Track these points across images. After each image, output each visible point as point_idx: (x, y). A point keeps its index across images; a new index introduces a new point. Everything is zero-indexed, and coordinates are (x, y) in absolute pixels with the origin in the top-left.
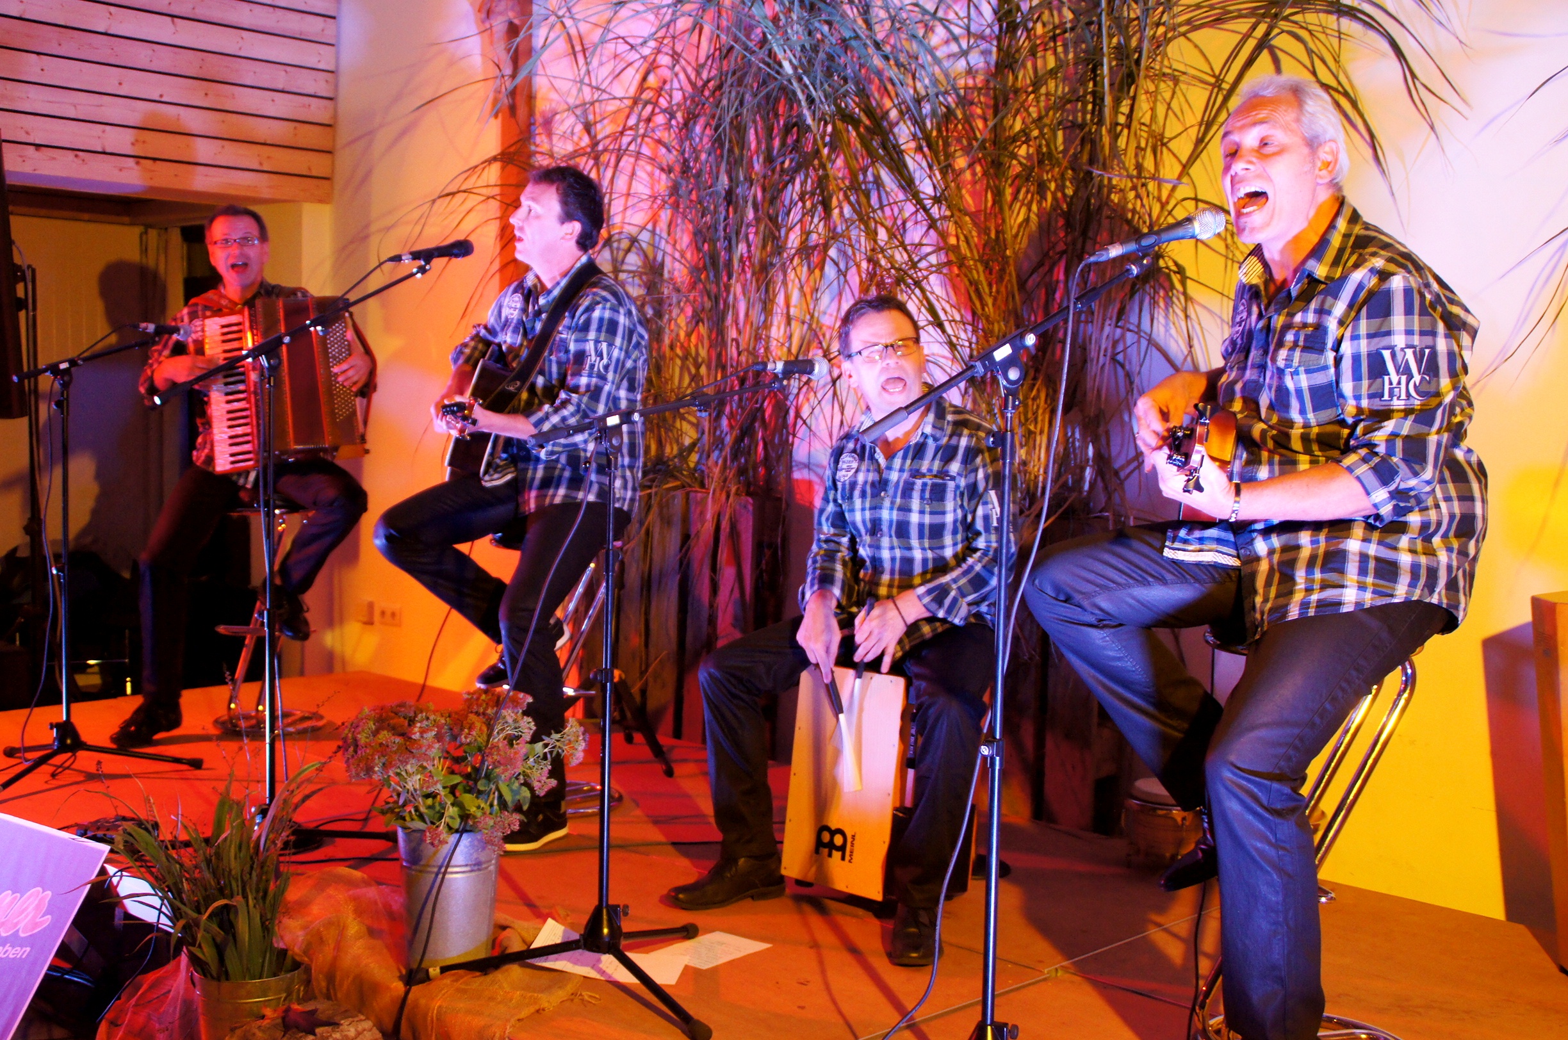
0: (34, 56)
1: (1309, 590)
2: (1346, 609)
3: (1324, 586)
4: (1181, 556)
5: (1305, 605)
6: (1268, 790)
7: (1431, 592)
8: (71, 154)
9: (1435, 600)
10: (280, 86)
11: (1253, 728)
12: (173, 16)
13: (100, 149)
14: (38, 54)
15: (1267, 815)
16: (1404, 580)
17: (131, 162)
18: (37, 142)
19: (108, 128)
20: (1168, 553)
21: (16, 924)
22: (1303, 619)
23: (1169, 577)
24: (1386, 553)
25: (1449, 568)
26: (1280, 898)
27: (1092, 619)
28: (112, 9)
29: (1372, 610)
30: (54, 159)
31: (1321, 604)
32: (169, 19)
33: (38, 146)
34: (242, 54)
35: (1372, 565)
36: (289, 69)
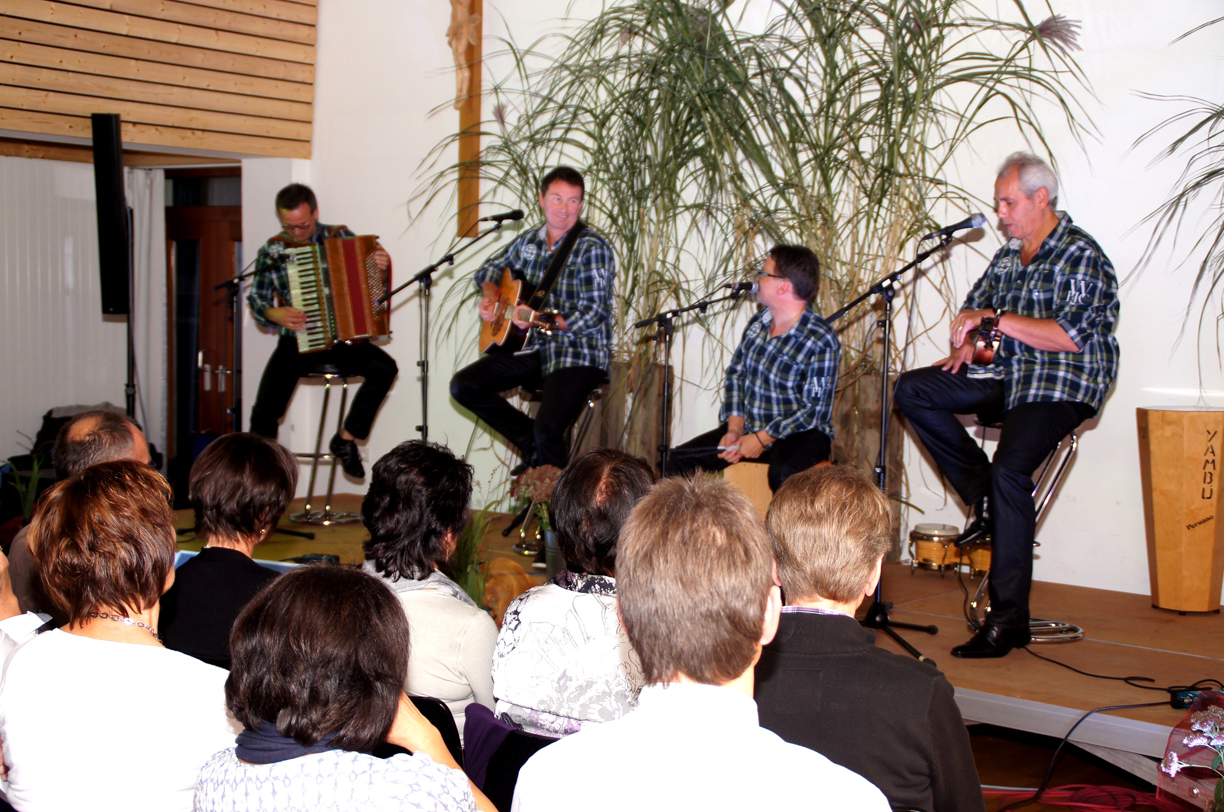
0: (133, 62)
2: (1055, 400)
4: (976, 376)
8: (153, 129)
10: (281, 76)
12: (217, 30)
14: (137, 59)
16: (1082, 392)
17: (189, 133)
18: (133, 120)
20: (969, 375)
27: (929, 406)
28: (181, 26)
29: (1067, 403)
32: (213, 32)
33: (134, 123)
35: (1068, 383)
36: (286, 64)
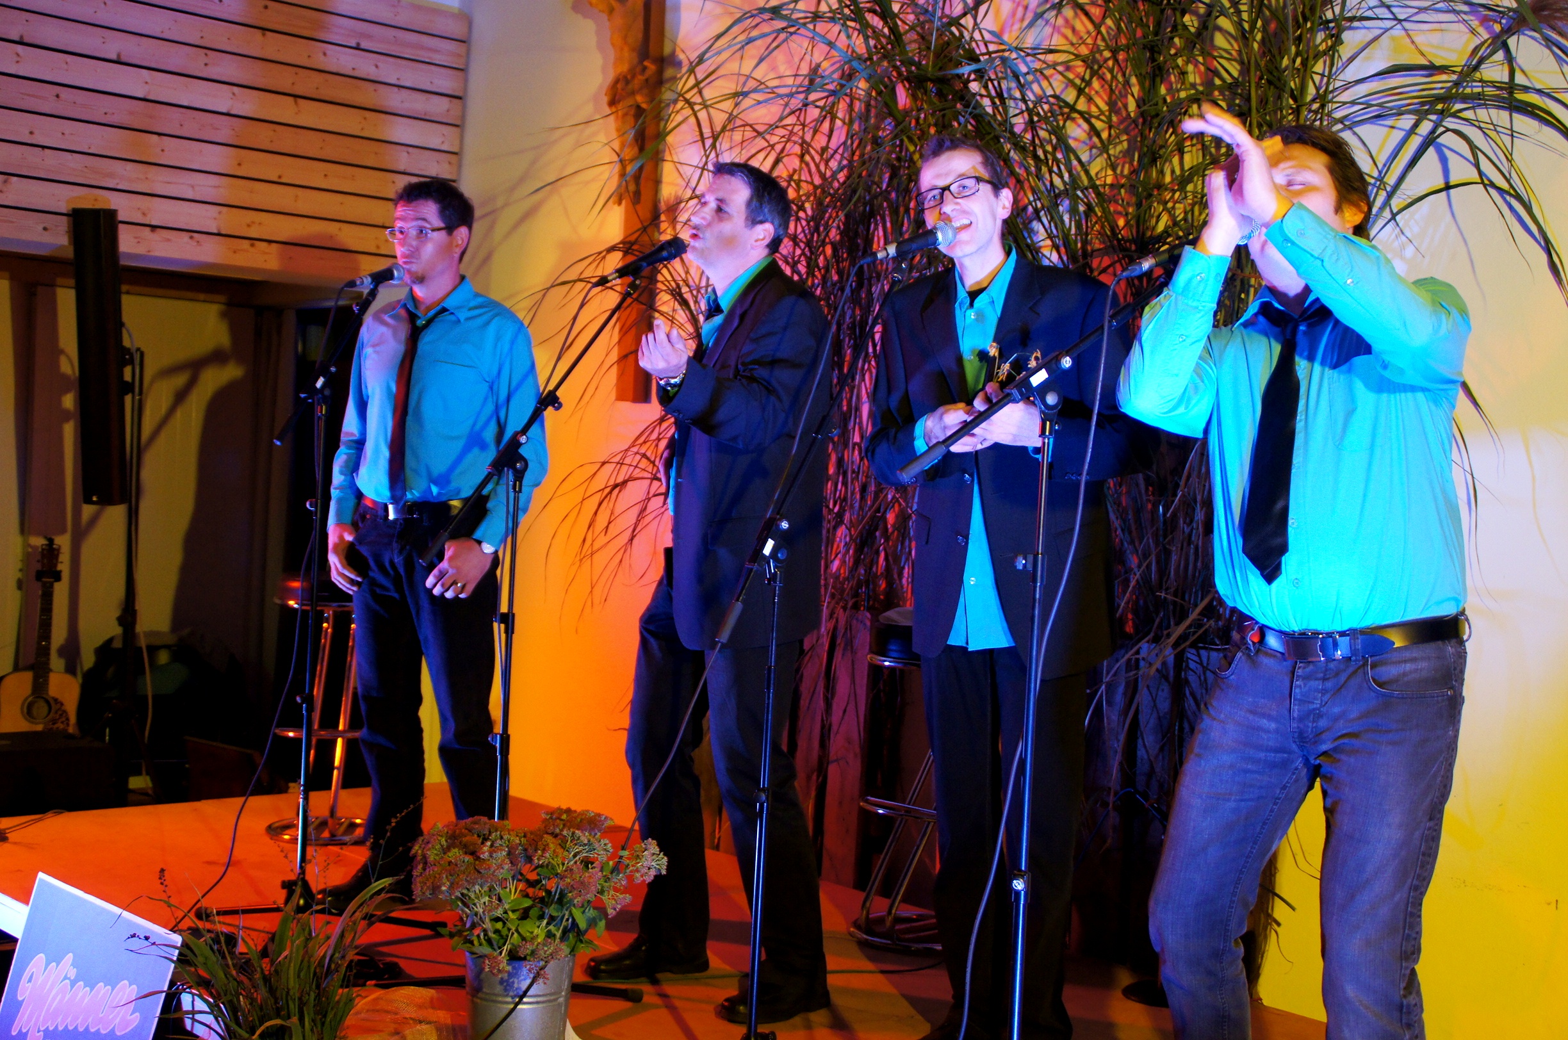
0: (155, 137)
8: (185, 237)
12: (296, 96)
13: (215, 231)
14: (163, 135)
17: (246, 244)
18: (154, 223)
19: (224, 209)
28: (236, 89)
30: (169, 240)
32: (291, 99)
33: (153, 228)
34: (364, 134)
36: (412, 150)
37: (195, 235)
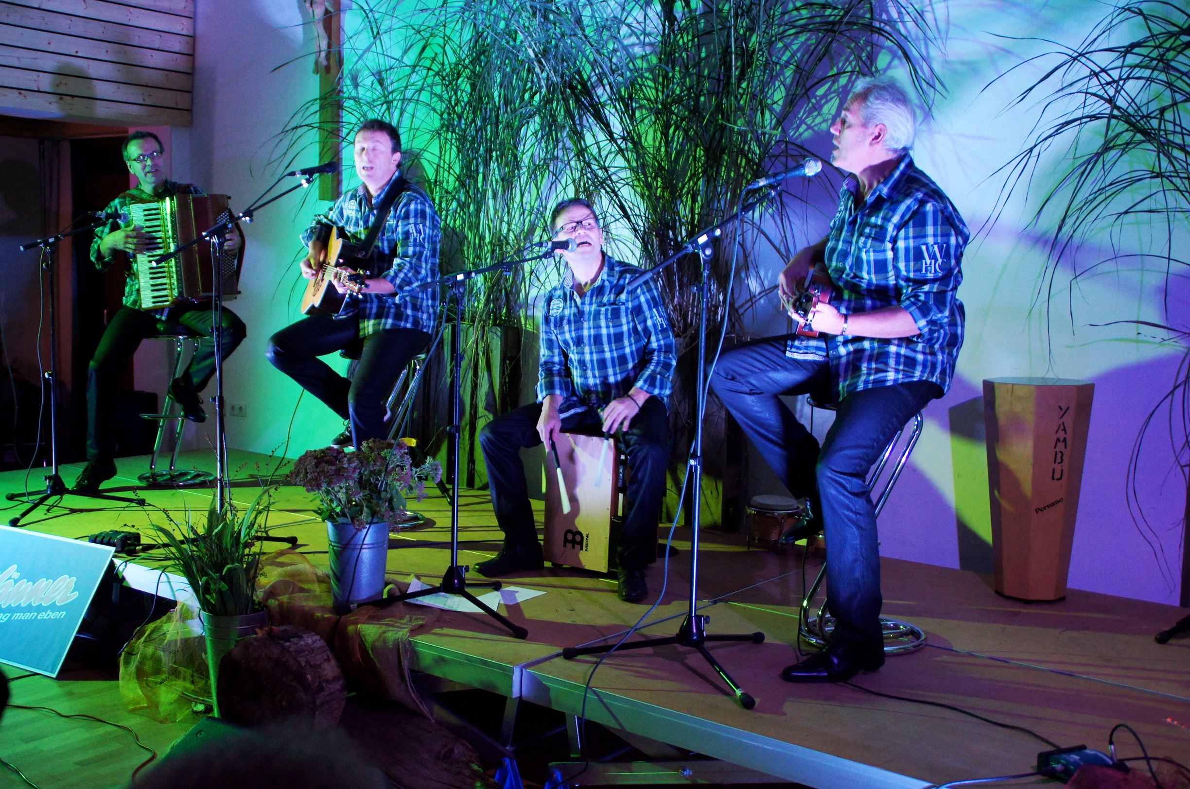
1: (869, 374)
2: (889, 384)
3: (878, 371)
4: (796, 356)
5: (866, 382)
6: (851, 482)
7: (933, 375)
9: (934, 380)
11: (842, 449)
13: (36, 89)
15: (850, 496)
16: (919, 369)
19: (41, 74)
20: (788, 354)
21: (53, 598)
22: (866, 390)
23: (789, 366)
24: (910, 354)
25: (943, 362)
26: (858, 542)
27: (747, 390)
29: (903, 384)
31: (875, 381)
34: (130, 24)
35: (902, 360)
36: (162, 34)
37: (23, 92)
